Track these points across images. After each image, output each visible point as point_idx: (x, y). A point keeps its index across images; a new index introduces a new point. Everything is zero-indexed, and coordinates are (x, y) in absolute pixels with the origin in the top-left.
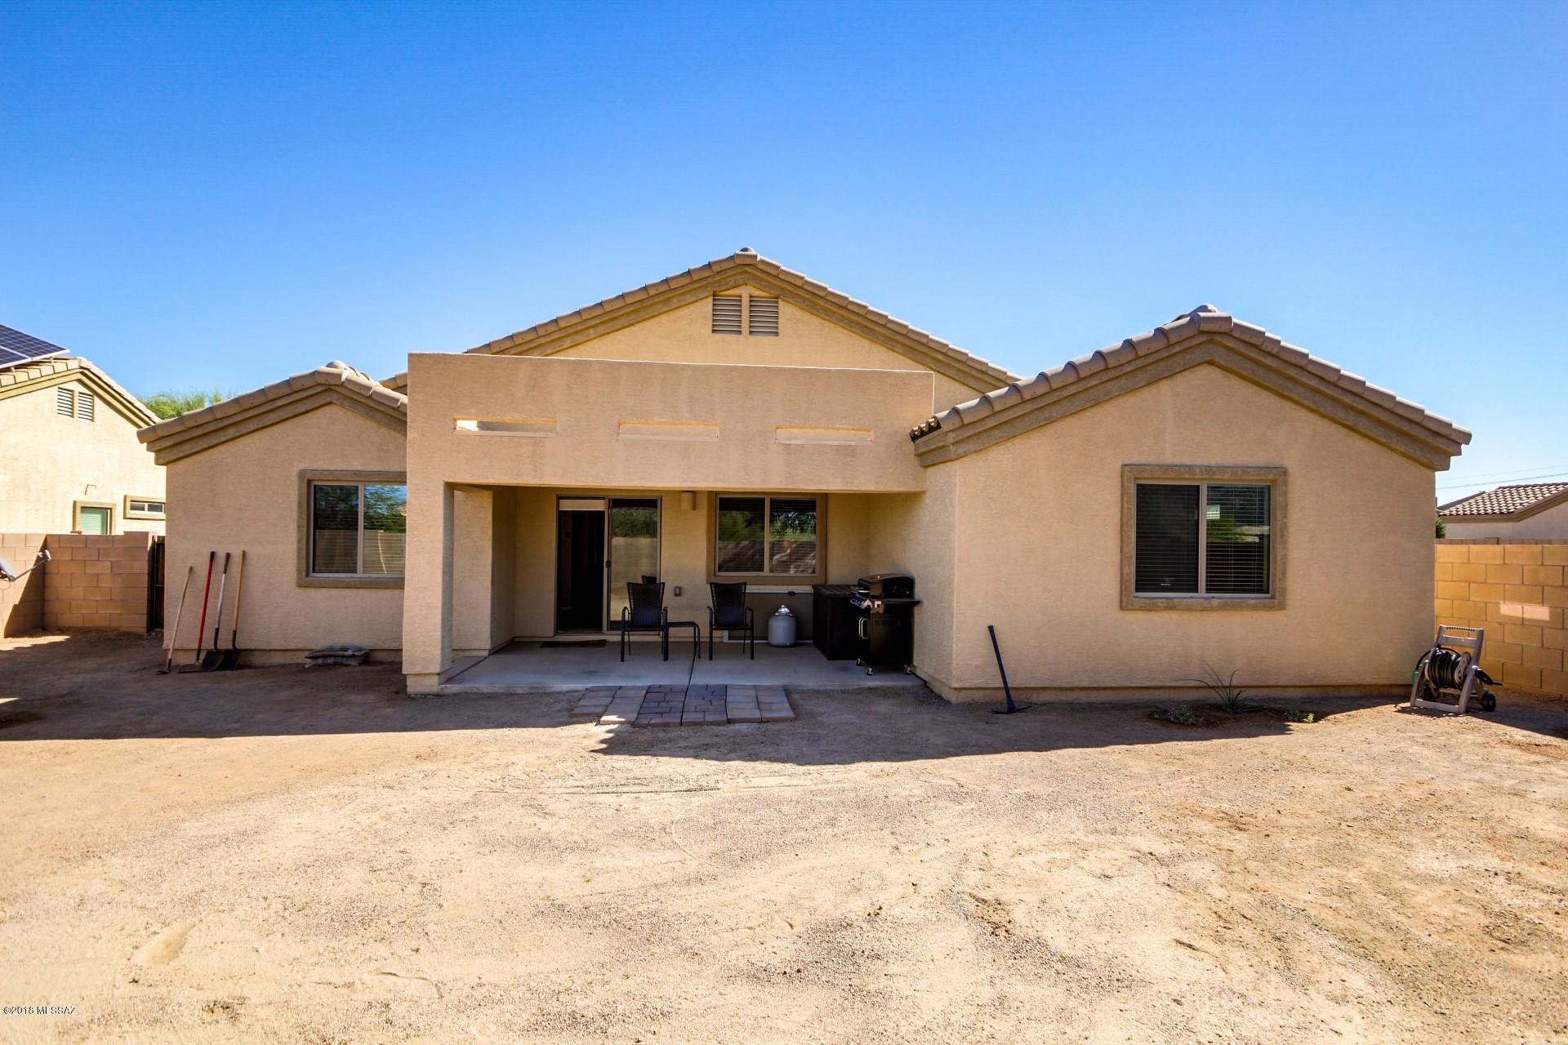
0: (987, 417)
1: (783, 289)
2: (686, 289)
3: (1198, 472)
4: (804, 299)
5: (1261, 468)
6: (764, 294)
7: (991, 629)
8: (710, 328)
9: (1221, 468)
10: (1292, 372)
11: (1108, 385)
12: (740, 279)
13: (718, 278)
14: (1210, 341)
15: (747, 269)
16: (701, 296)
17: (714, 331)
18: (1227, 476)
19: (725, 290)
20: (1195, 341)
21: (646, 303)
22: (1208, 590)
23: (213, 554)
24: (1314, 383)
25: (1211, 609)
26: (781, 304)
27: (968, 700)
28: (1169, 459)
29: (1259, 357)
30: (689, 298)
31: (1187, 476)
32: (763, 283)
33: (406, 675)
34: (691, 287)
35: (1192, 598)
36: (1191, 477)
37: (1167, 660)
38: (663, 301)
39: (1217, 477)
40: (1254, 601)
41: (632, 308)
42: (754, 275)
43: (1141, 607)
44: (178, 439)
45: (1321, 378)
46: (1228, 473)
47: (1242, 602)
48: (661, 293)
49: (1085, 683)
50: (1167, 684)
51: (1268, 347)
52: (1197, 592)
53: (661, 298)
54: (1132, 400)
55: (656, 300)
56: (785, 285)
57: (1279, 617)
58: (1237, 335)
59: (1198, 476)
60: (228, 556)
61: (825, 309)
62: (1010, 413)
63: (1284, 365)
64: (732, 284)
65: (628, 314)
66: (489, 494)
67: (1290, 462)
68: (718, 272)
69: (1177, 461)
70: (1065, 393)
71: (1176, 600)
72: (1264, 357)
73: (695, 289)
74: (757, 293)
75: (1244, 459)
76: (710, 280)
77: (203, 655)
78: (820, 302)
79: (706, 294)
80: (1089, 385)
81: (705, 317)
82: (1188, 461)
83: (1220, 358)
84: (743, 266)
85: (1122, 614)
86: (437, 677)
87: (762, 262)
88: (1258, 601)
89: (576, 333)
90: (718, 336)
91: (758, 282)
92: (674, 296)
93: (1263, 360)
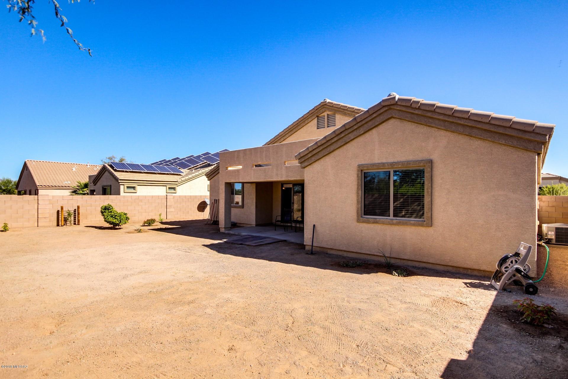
0: (308, 153)
1: (336, 110)
2: (308, 117)
3: (386, 166)
4: (342, 112)
5: (417, 161)
6: (331, 113)
7: (314, 226)
8: (316, 127)
9: (398, 163)
10: (429, 114)
11: (349, 135)
12: (323, 110)
13: (317, 111)
14: (390, 109)
15: (325, 106)
16: (313, 118)
17: (318, 128)
18: (400, 166)
19: (320, 115)
20: (382, 111)
21: (299, 124)
22: (394, 216)
23: (215, 199)
24: (441, 117)
25: (393, 224)
26: (336, 115)
27: (309, 249)
28: (376, 161)
29: (412, 111)
30: (310, 120)
31: (382, 167)
32: (330, 109)
33: (220, 228)
34: (310, 116)
35: (387, 219)
36: (384, 167)
37: (376, 244)
38: (303, 122)
39: (395, 167)
40: (414, 222)
41: (296, 126)
42: (327, 108)
43: (363, 221)
44: (210, 175)
45: (445, 115)
46: (400, 164)
47: (408, 222)
48: (302, 120)
49: (344, 249)
50: (375, 254)
51: (414, 106)
52: (390, 217)
53: (302, 121)
54: (361, 139)
55: (301, 122)
56: (335, 109)
57: (430, 230)
58: (400, 104)
59: (387, 167)
60: (217, 200)
61: (349, 114)
62: (315, 151)
63: (425, 112)
64: (321, 112)
65: (295, 128)
66: (255, 184)
67: (435, 157)
68: (317, 109)
69: (380, 162)
70: (333, 141)
71: (377, 219)
72: (414, 111)
73: (311, 116)
74: (329, 113)
75: (411, 158)
76: (314, 113)
77: (212, 222)
78: (346, 111)
79: (314, 117)
80: (341, 137)
81: (315, 125)
82: (384, 161)
83: (395, 115)
84: (324, 106)
85: (358, 224)
86: (224, 229)
87: (329, 103)
88: (416, 222)
89: (284, 136)
90: (319, 130)
91: (329, 110)
92: (306, 120)
93: (414, 112)
